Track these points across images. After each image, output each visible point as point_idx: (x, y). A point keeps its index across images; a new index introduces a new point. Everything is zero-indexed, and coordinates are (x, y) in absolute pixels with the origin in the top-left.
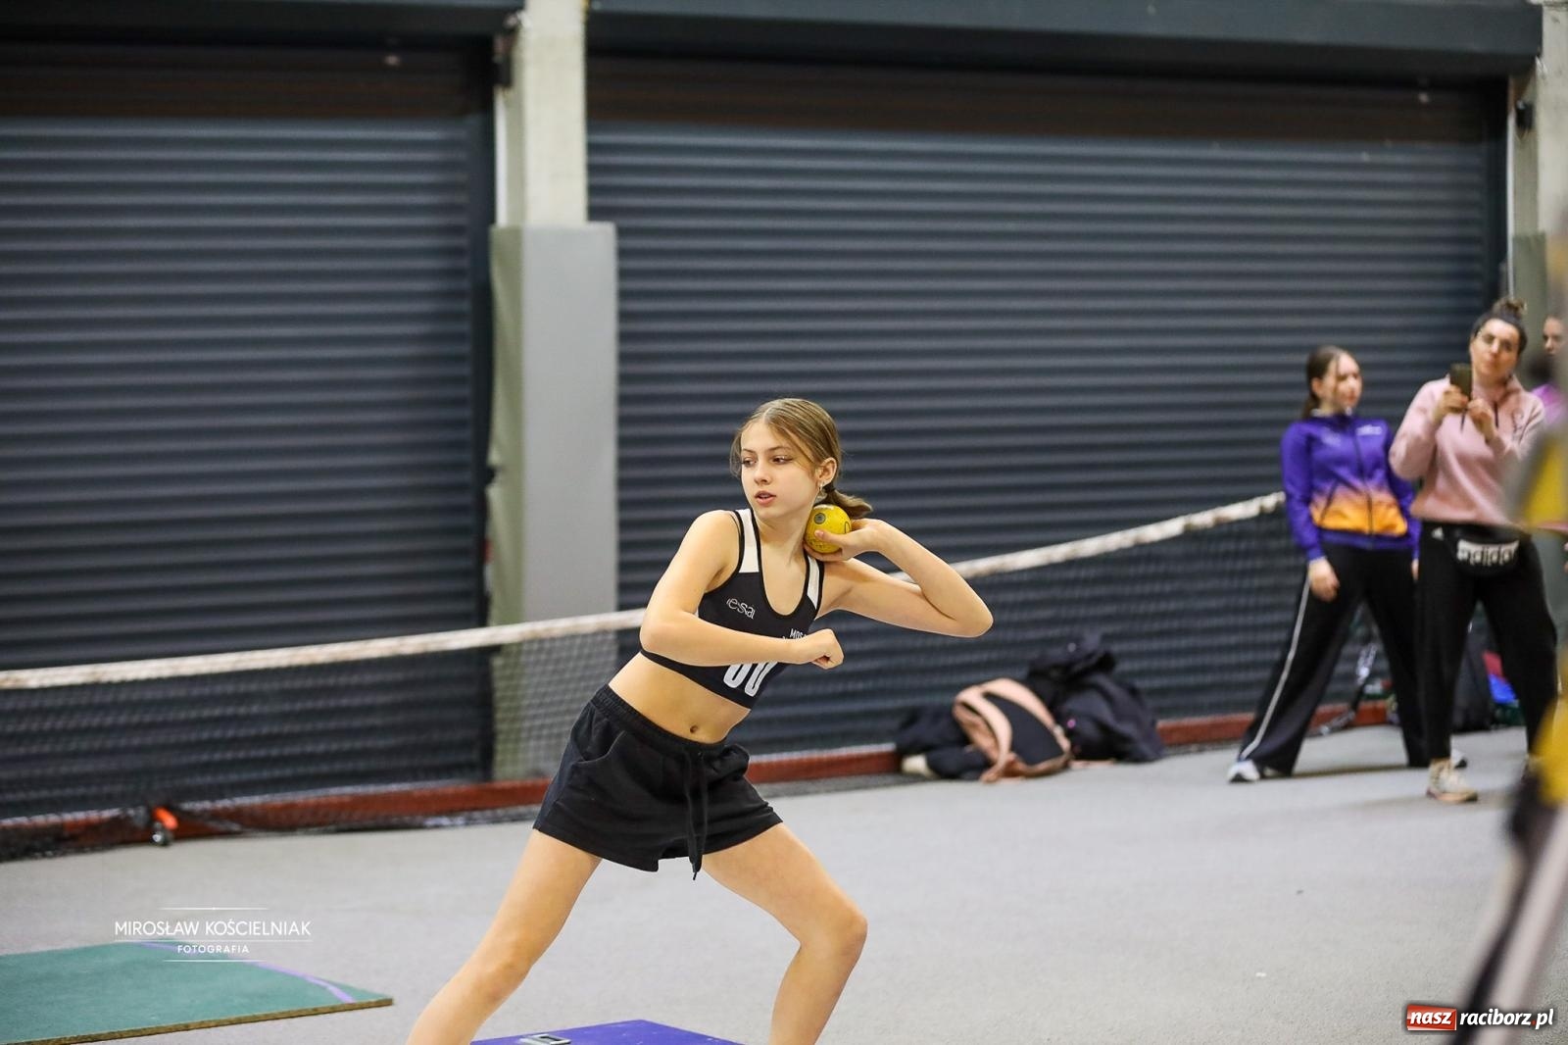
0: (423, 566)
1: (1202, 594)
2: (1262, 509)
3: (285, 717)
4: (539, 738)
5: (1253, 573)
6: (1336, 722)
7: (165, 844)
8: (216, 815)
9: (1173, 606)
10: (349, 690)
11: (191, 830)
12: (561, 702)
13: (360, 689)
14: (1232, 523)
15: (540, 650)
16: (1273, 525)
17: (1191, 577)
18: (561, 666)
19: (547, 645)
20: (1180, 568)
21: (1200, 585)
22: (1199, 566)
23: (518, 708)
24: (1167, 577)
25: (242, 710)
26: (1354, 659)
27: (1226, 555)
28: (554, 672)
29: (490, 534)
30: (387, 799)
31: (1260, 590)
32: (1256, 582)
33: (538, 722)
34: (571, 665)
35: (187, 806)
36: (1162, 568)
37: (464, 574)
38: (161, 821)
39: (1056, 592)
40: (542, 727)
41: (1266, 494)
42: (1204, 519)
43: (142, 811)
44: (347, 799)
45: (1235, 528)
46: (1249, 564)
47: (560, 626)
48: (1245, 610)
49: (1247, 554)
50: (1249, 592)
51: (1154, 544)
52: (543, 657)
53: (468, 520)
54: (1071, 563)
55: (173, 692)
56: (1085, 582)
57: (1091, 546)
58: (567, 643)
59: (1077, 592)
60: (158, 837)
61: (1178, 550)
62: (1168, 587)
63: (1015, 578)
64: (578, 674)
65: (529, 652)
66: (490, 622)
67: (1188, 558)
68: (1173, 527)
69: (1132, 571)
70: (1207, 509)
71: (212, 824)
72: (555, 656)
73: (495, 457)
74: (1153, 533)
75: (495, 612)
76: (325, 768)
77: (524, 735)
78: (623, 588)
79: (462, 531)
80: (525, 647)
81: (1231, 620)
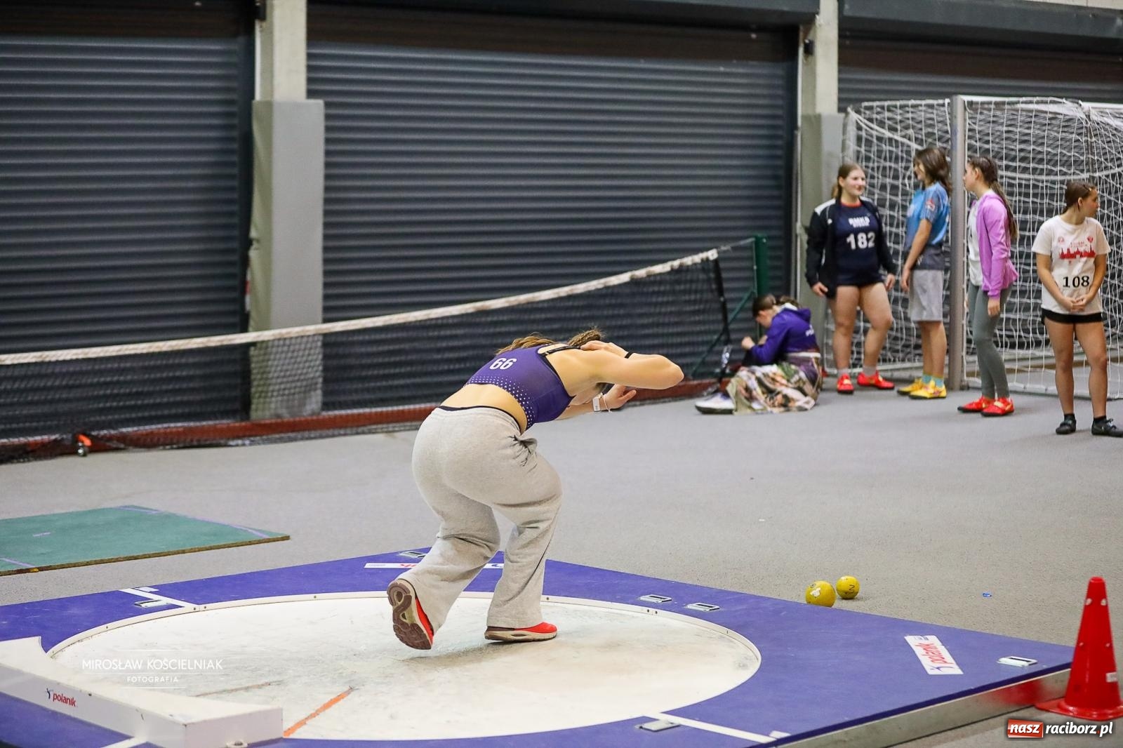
0: (211, 296)
1: (641, 315)
2: (672, 267)
3: (144, 382)
4: (283, 395)
5: (667, 303)
6: (710, 390)
7: (85, 455)
8: (110, 438)
9: (625, 322)
10: (180, 366)
11: (99, 447)
12: (295, 375)
13: (187, 365)
14: (656, 275)
15: (284, 345)
16: (677, 277)
17: (634, 305)
18: (295, 354)
19: (287, 342)
20: (628, 301)
21: (639, 311)
22: (637, 299)
23: (267, 379)
24: (622, 306)
25: (122, 378)
26: (721, 353)
27: (654, 293)
28: (291, 358)
29: (249, 277)
30: (202, 430)
31: (671, 313)
32: (669, 309)
33: (283, 386)
34: (301, 353)
35: (94, 433)
36: (619, 301)
37: (233, 301)
38: (83, 442)
39: (562, 314)
40: (284, 389)
41: (674, 259)
42: (641, 273)
43: (70, 436)
44: (181, 430)
45: (658, 278)
46: (665, 299)
47: (295, 331)
48: (664, 325)
49: (664, 293)
50: (665, 314)
51: (614, 287)
52: (285, 349)
53: (236, 270)
54: (570, 297)
55: (85, 367)
56: (577, 308)
57: (581, 288)
58: (299, 340)
59: (573, 314)
60: (80, 451)
61: (627, 290)
62: (622, 312)
63: (540, 305)
64: (305, 359)
65: (273, 347)
66: (250, 329)
67: (633, 295)
68: (625, 277)
69: (602, 302)
70: (643, 268)
71: (108, 444)
72: (292, 348)
73: (253, 234)
74: (614, 280)
75: (252, 323)
76: (166, 412)
77: (270, 394)
78: (326, 309)
79: (233, 276)
80: (270, 344)
81: (655, 330)
